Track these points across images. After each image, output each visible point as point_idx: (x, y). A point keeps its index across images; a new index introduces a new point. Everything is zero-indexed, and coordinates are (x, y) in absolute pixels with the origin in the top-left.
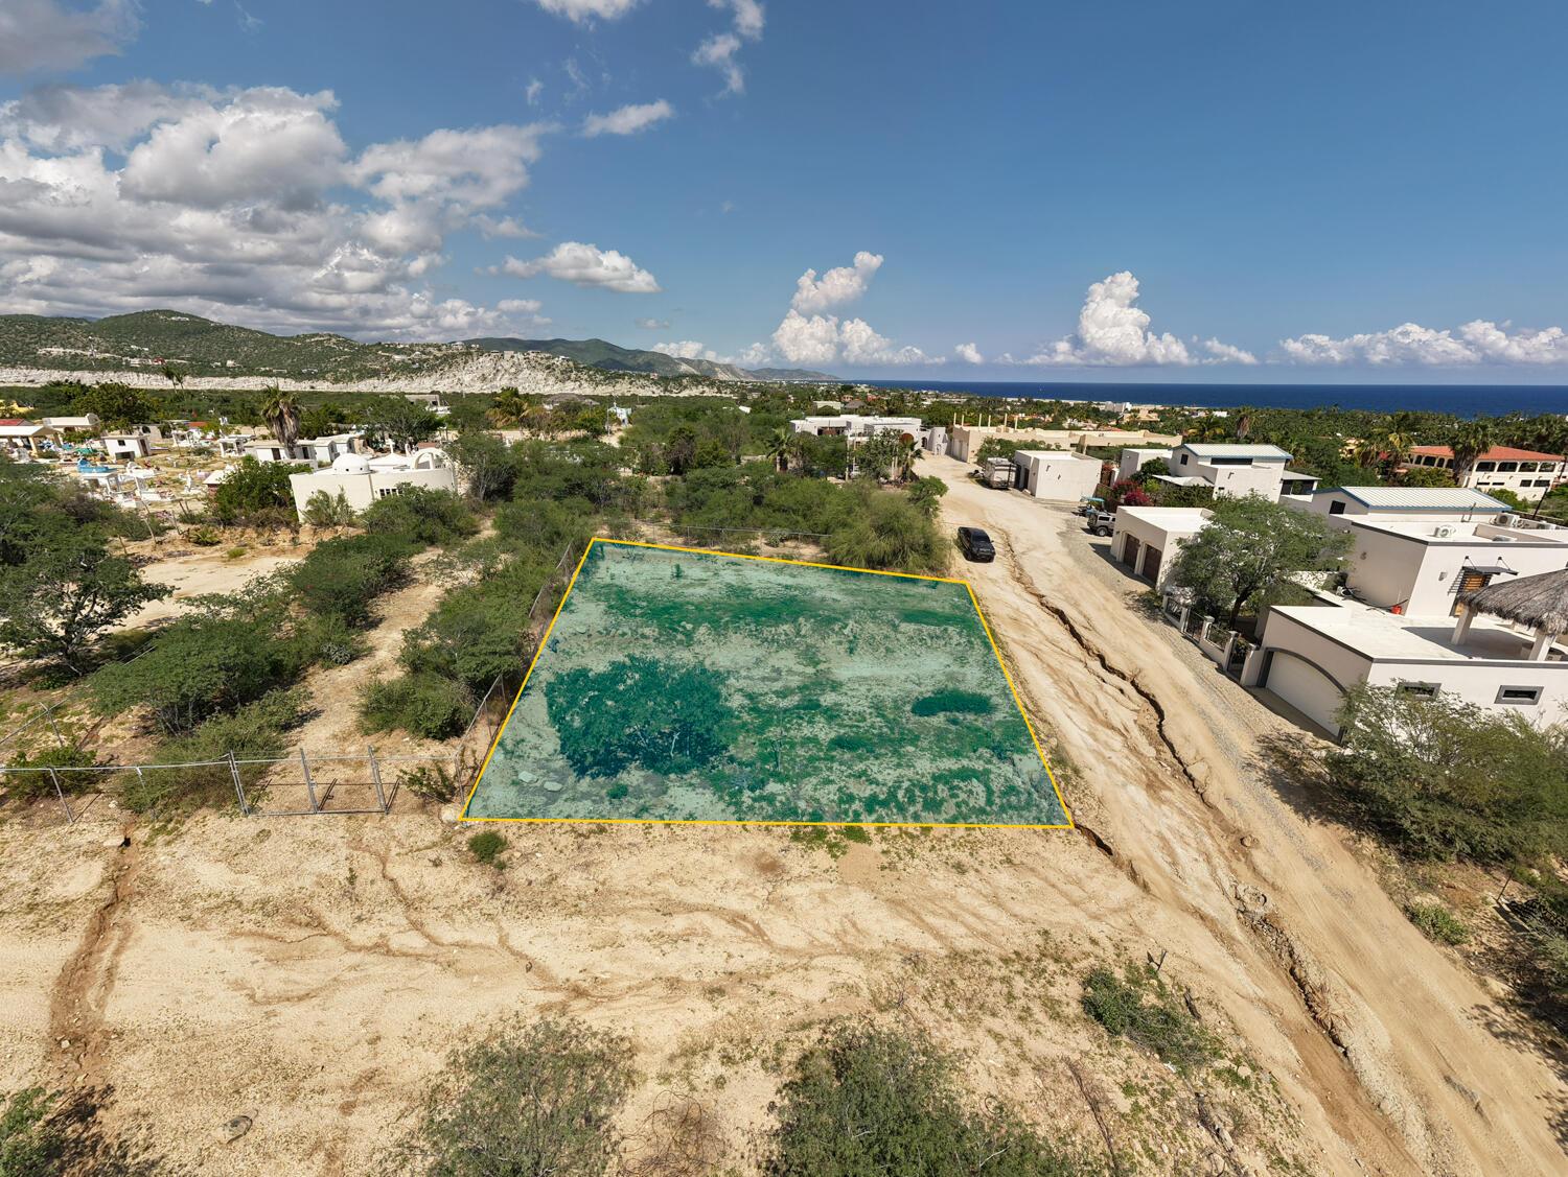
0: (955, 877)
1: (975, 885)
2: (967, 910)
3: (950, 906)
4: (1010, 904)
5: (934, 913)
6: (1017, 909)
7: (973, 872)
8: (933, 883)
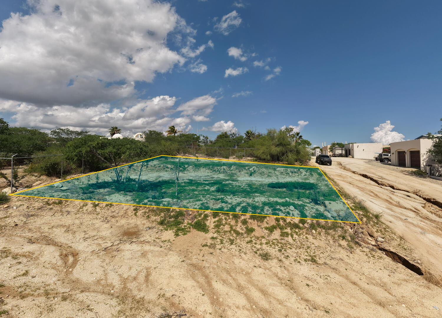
0: (258, 261)
1: (273, 269)
2: (256, 286)
3: (242, 280)
4: (304, 290)
5: (224, 282)
6: (310, 295)
7: (275, 261)
8: (237, 261)
